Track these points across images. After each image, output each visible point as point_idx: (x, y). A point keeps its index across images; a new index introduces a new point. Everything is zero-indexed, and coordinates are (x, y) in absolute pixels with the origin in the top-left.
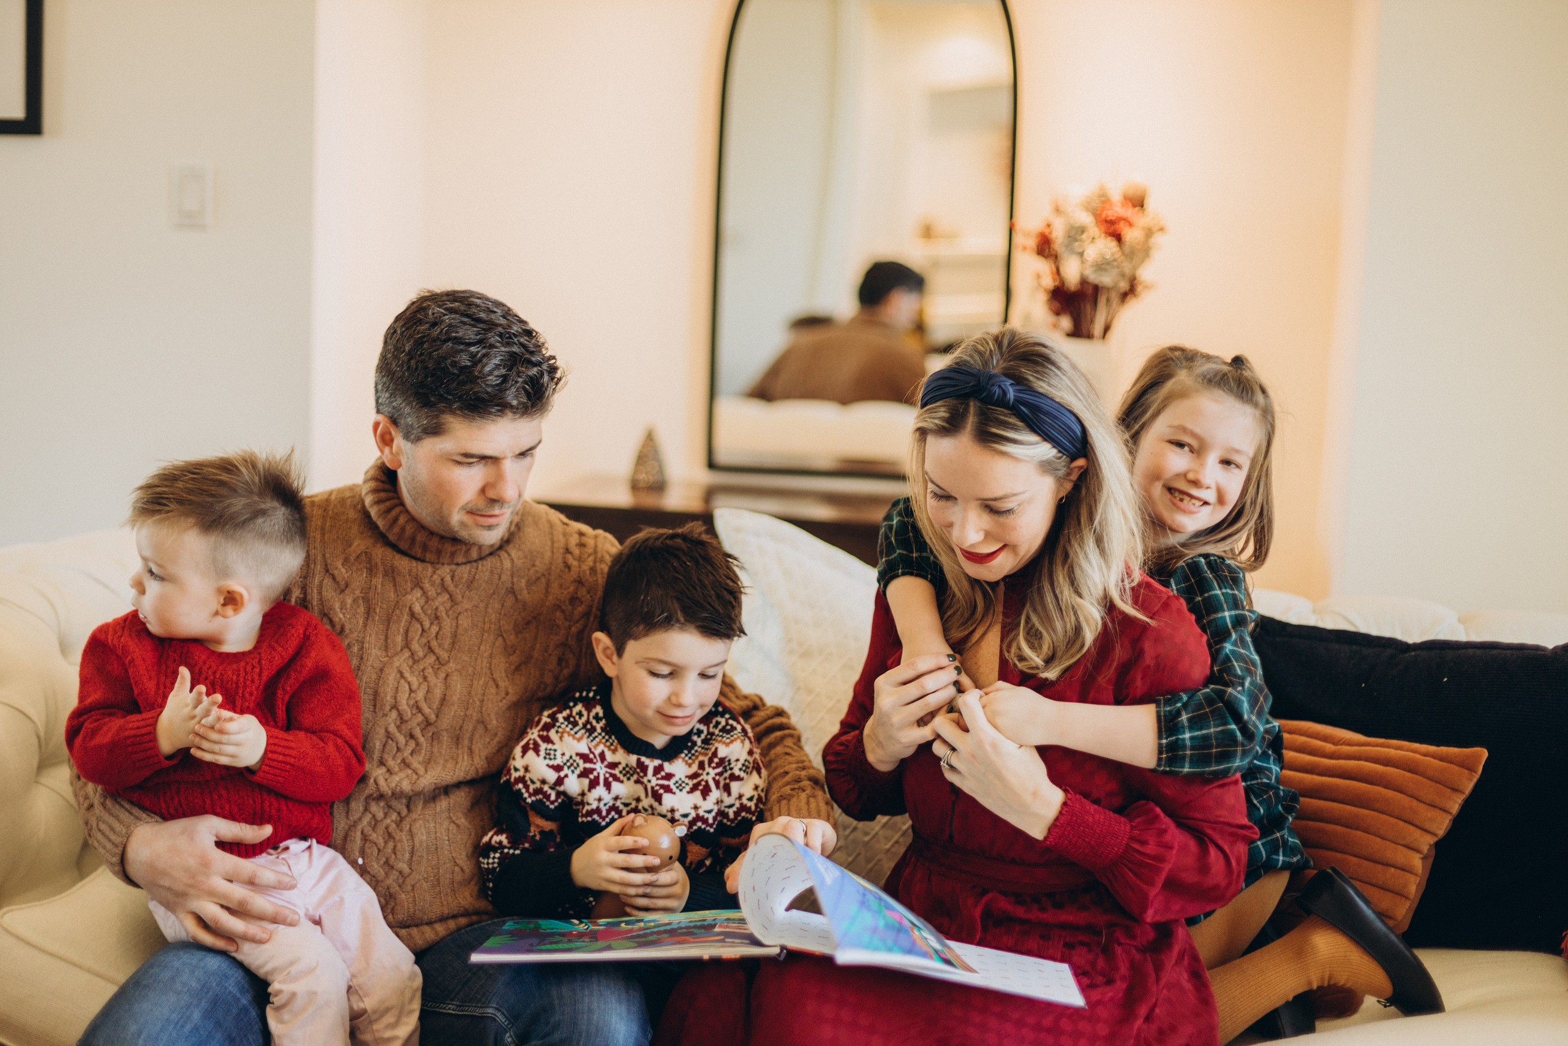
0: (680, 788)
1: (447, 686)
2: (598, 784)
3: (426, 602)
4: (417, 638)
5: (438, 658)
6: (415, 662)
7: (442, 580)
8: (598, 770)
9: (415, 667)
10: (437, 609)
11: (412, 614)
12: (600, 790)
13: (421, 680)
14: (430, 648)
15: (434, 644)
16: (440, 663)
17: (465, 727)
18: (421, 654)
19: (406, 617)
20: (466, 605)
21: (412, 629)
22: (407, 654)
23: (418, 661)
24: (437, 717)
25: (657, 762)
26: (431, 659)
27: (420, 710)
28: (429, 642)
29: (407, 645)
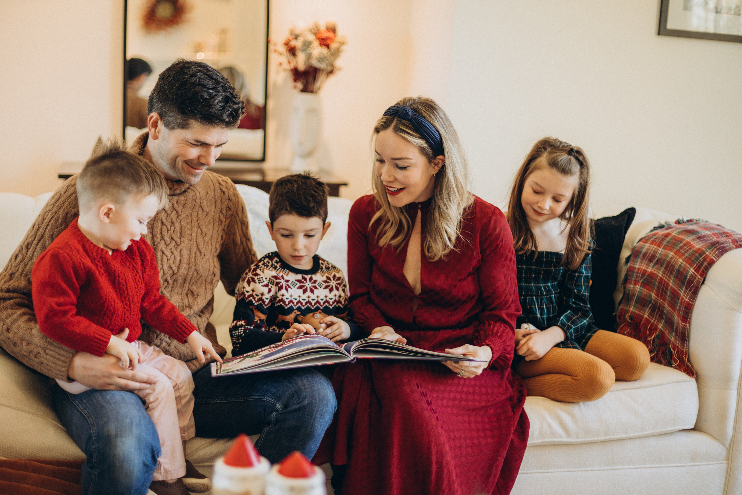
0: (320, 286)
1: (181, 255)
2: (282, 288)
3: (167, 216)
4: (166, 234)
5: (176, 242)
6: (167, 246)
7: (173, 205)
8: (282, 282)
9: (167, 247)
10: (172, 219)
11: (163, 223)
12: (283, 291)
13: (171, 254)
14: (172, 238)
15: (174, 236)
16: (177, 245)
17: (189, 273)
18: (169, 242)
19: (160, 225)
20: (183, 216)
21: (163, 230)
22: (163, 242)
23: (168, 245)
24: (178, 270)
25: (309, 276)
26: (173, 243)
27: (171, 268)
28: (171, 235)
29: (162, 238)
